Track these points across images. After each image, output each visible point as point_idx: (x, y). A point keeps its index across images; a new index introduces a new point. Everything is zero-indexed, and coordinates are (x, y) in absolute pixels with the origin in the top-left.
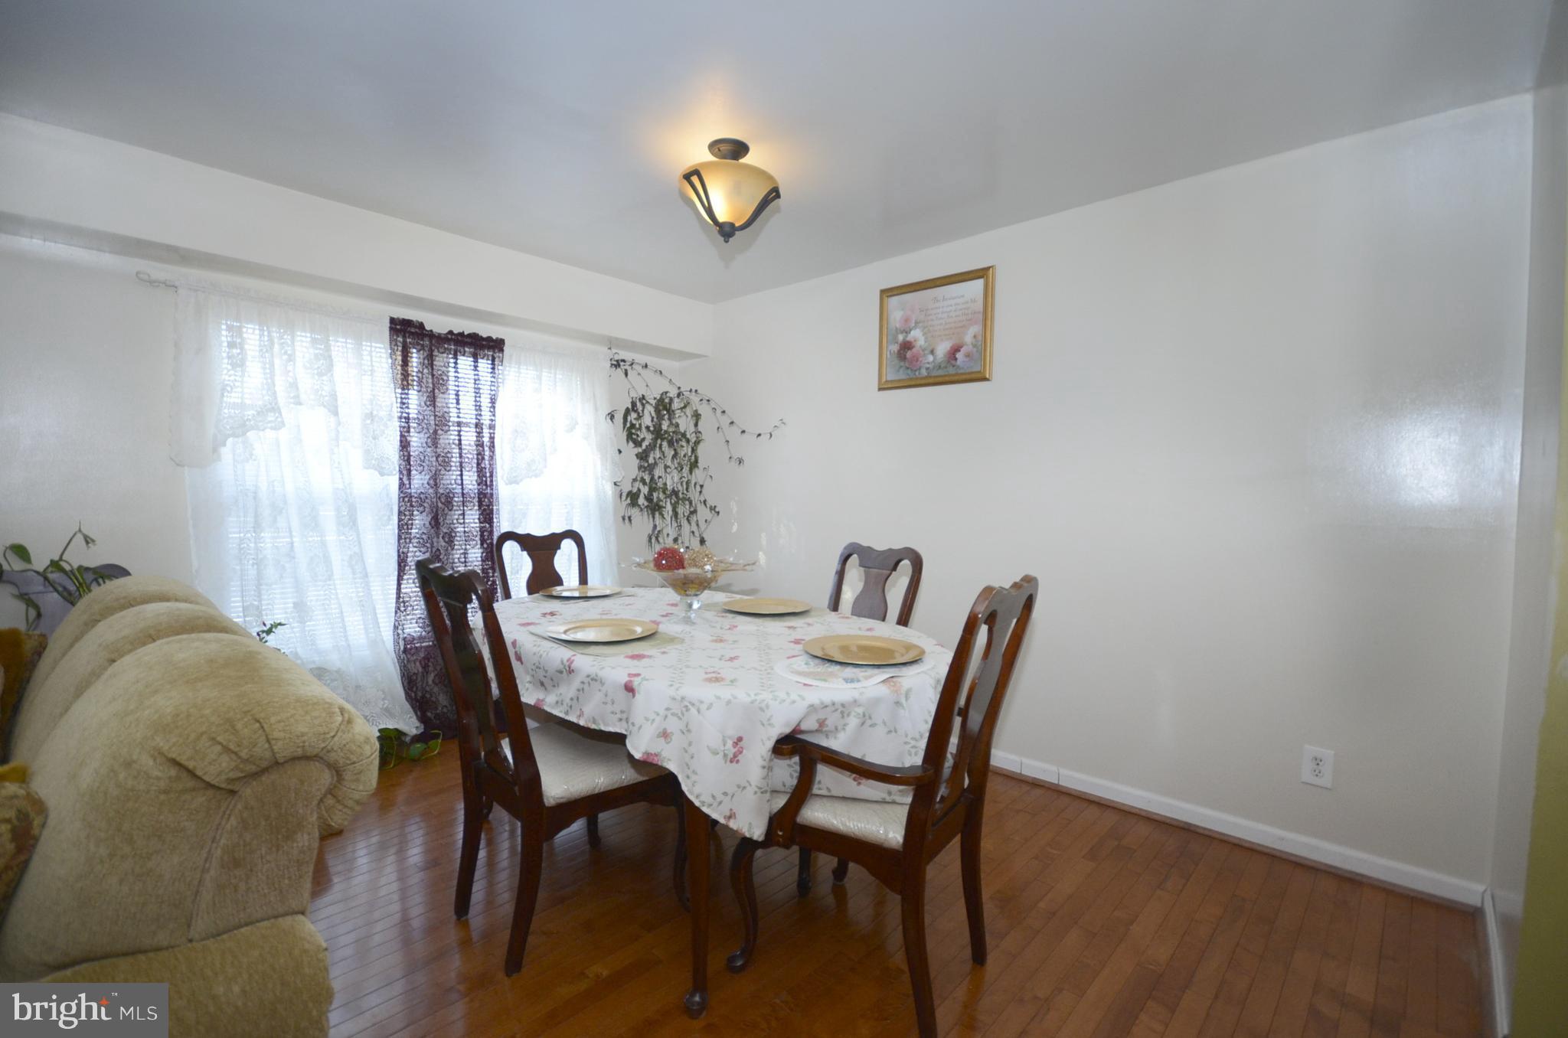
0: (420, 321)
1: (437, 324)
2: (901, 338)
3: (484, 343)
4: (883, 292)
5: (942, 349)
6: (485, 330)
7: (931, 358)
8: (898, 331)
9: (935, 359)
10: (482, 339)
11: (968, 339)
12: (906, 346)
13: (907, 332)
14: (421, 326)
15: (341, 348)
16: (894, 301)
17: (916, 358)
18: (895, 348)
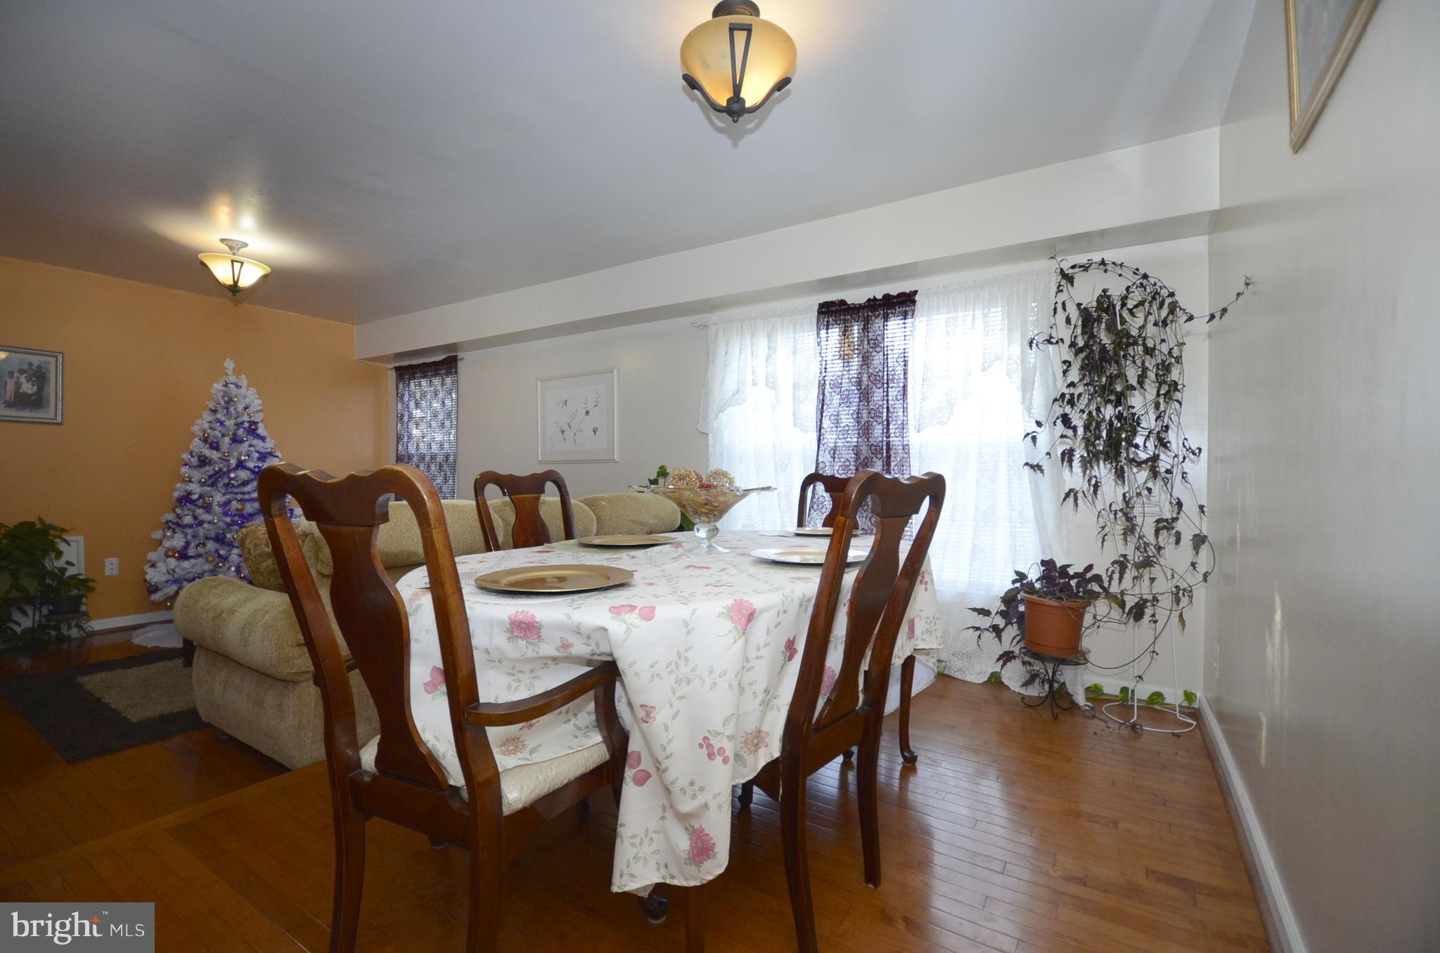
0: (840, 299)
1: (855, 297)
3: (895, 300)
6: (894, 289)
10: (893, 297)
14: (843, 302)
15: (784, 342)
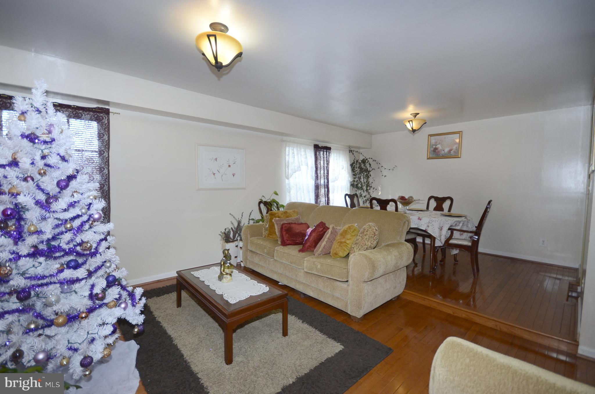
2: (434, 147)
4: (429, 135)
5: (447, 150)
7: (443, 152)
8: (433, 145)
9: (444, 152)
11: (454, 148)
12: (436, 149)
13: (436, 145)
14: (318, 145)
16: (432, 138)
17: (439, 152)
18: (432, 149)
